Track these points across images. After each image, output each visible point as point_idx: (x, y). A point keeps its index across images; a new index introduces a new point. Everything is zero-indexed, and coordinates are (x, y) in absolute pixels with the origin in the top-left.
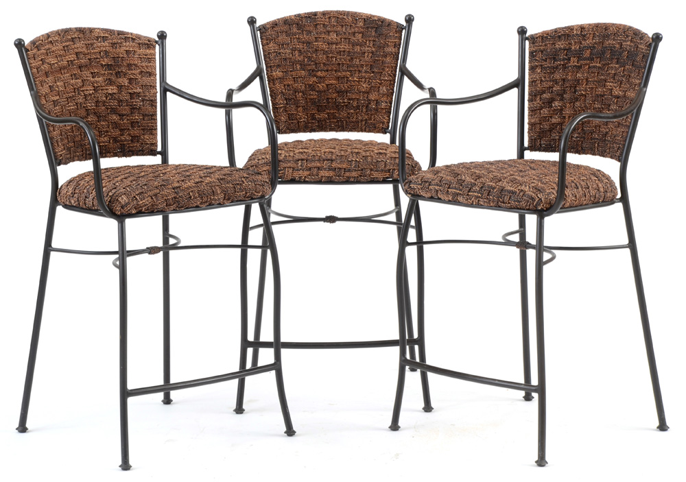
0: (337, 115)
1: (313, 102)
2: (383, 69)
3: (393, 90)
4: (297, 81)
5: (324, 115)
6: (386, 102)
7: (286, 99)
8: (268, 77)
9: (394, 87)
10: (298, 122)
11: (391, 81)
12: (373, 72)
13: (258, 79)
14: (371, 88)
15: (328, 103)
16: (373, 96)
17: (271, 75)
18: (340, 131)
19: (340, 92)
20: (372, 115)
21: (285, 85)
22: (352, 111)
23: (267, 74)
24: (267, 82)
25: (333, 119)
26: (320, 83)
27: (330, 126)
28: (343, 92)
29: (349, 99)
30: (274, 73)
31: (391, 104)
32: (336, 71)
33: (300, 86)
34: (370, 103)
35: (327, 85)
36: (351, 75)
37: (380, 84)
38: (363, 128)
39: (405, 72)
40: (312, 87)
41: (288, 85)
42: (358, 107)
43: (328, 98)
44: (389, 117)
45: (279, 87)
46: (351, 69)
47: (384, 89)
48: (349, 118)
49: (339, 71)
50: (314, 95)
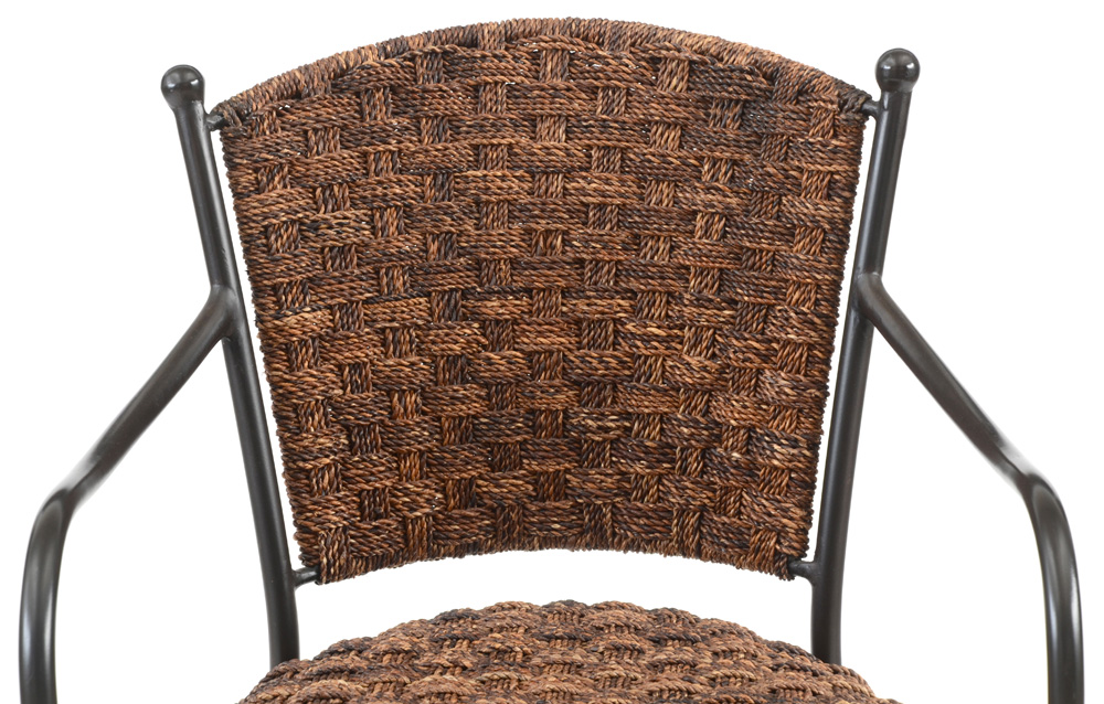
0: (574, 481)
1: (468, 431)
2: (776, 291)
3: (823, 388)
4: (396, 342)
5: (512, 485)
6: (794, 444)
7: (347, 429)
8: (264, 334)
9: (825, 374)
10: (404, 522)
11: (811, 347)
12: (732, 303)
13: (217, 356)
14: (722, 371)
15: (535, 429)
16: (733, 410)
17: (279, 330)
18: (588, 546)
19: (589, 389)
20: (727, 490)
21: (340, 367)
22: (638, 468)
23: (260, 320)
24: (259, 356)
25: (557, 497)
26: (496, 345)
27: (542, 525)
28: (600, 385)
29: (627, 416)
30: (292, 320)
31: (814, 446)
32: (565, 292)
33: (410, 365)
34: (719, 439)
35: (529, 355)
36: (635, 311)
37: (765, 358)
38: (691, 542)
39: (875, 314)
40: (460, 368)
41: (357, 367)
42: (665, 451)
43: (532, 412)
44: (806, 506)
45: (316, 378)
46: (634, 284)
47: (778, 383)
48: (627, 494)
49: (581, 293)
50: (468, 401)
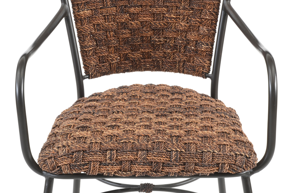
0: (152, 54)
1: (126, 41)
2: (204, 6)
3: (215, 31)
4: (108, 19)
5: (137, 55)
6: (207, 45)
7: (96, 40)
8: (75, 16)
9: (215, 27)
10: (110, 64)
11: (212, 20)
12: (192, 9)
13: (63, 21)
14: (190, 26)
15: (143, 41)
16: (192, 36)
17: (79, 15)
18: (156, 70)
19: (156, 31)
20: (190, 56)
21: (94, 25)
22: (169, 51)
23: (74, 13)
24: (74, 22)
25: (148, 58)
26: (133, 20)
27: (144, 65)
28: (159, 30)
29: (166, 38)
30: (82, 13)
31: (212, 45)
32: (151, 6)
33: (112, 25)
34: (189, 43)
35: (141, 22)
36: (168, 11)
37: (201, 23)
38: (181, 69)
39: (229, 11)
40: (124, 25)
41: (98, 25)
42: (175, 47)
43: (142, 37)
44: (210, 60)
45: (88, 27)
46: (168, 4)
47: (204, 29)
48: (165, 57)
49: (154, 6)
50: (126, 34)
